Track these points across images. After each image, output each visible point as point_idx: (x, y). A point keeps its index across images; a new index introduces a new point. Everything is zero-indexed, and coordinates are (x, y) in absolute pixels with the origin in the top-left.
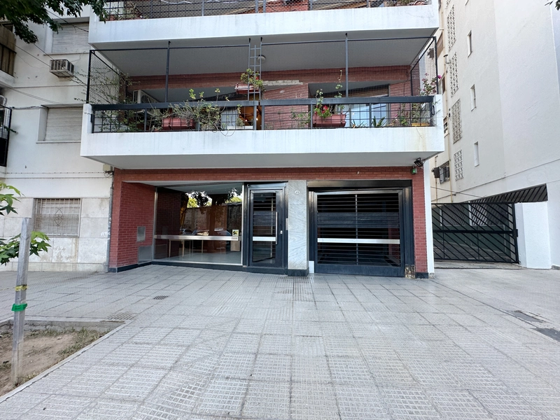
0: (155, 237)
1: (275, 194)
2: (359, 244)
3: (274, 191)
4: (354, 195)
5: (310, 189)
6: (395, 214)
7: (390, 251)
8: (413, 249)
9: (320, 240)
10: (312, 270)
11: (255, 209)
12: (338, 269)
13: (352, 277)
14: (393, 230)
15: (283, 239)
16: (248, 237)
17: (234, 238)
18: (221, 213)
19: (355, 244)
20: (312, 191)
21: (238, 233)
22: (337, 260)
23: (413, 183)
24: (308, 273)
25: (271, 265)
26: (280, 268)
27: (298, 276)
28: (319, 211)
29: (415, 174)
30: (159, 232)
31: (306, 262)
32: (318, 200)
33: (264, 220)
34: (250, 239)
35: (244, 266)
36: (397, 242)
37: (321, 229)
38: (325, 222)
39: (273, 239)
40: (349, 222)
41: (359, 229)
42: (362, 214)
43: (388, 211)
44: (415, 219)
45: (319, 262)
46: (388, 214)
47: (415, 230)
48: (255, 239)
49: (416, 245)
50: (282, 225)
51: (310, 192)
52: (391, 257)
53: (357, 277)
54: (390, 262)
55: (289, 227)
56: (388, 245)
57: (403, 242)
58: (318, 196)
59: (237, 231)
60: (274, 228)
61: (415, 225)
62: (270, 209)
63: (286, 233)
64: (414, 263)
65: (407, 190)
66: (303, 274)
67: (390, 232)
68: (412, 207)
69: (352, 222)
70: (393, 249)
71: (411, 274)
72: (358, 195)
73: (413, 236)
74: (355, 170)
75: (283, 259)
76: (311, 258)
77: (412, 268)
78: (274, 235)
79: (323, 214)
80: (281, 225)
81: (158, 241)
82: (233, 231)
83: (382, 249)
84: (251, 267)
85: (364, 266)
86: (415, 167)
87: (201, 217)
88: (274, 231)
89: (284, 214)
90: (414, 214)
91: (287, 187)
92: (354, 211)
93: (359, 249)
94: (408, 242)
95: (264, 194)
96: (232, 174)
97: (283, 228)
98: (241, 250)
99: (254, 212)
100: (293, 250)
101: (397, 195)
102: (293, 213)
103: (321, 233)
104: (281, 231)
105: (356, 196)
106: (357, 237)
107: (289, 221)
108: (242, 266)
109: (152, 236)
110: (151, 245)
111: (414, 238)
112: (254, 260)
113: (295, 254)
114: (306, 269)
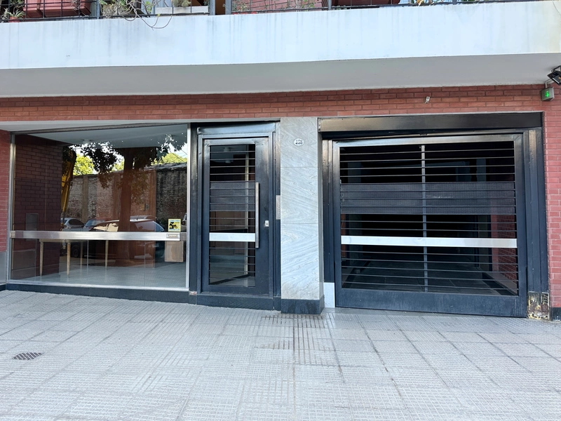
0: (12, 234)
1: (252, 147)
2: (430, 249)
3: (251, 141)
4: (417, 147)
5: (325, 136)
6: (507, 185)
7: (496, 263)
8: (547, 258)
9: (346, 240)
10: (330, 301)
11: (212, 178)
12: (386, 300)
13: (416, 317)
14: (501, 218)
15: (271, 238)
16: (200, 233)
17: (172, 236)
18: (144, 186)
19: (420, 249)
20: (328, 139)
21: (179, 226)
22: (382, 280)
23: (546, 119)
24: (323, 308)
25: (245, 291)
26: (264, 297)
27: (302, 313)
28: (344, 181)
29: (549, 100)
30: (19, 224)
31: (317, 284)
32: (342, 158)
33: (231, 198)
34: (204, 237)
35: (192, 293)
36: (512, 243)
37: (347, 217)
38: (356, 203)
39: (250, 238)
40: (407, 203)
41: (429, 218)
42: (436, 186)
43: (489, 179)
44: (549, 196)
45: (345, 286)
46: (493, 185)
47: (550, 219)
48: (214, 237)
49: (551, 252)
50: (269, 209)
51: (325, 142)
52: (496, 276)
53: (426, 317)
54: (495, 285)
55: (283, 213)
56: (490, 250)
57: (524, 243)
58: (343, 150)
59: (177, 222)
60: (252, 214)
61: (549, 208)
62: (243, 178)
63: (276, 225)
64: (547, 288)
65: (533, 135)
66: (311, 309)
67: (494, 222)
68: (544, 171)
69: (414, 203)
70: (501, 260)
71: (542, 311)
72: (428, 146)
73: (546, 231)
74: (422, 93)
75: (270, 278)
76: (328, 276)
77: (543, 299)
78: (251, 230)
79: (350, 187)
80: (266, 210)
81: (19, 243)
82: (170, 221)
83: (476, 259)
84: (206, 294)
85: (440, 295)
86: (550, 87)
87: (103, 195)
88: (252, 222)
89: (273, 187)
90: (549, 186)
91: (279, 132)
92: (419, 180)
93: (430, 258)
94: (533, 243)
95: (230, 147)
96: (167, 107)
97: (271, 216)
98: (185, 260)
99: (212, 184)
100: (292, 259)
101: (511, 144)
102: (291, 184)
103: (347, 225)
104: (267, 222)
105: (423, 147)
106: (425, 234)
107: (280, 200)
108: (187, 293)
109: (6, 232)
110: (5, 249)
111: (546, 237)
112: (212, 281)
113: (295, 267)
114: (318, 299)
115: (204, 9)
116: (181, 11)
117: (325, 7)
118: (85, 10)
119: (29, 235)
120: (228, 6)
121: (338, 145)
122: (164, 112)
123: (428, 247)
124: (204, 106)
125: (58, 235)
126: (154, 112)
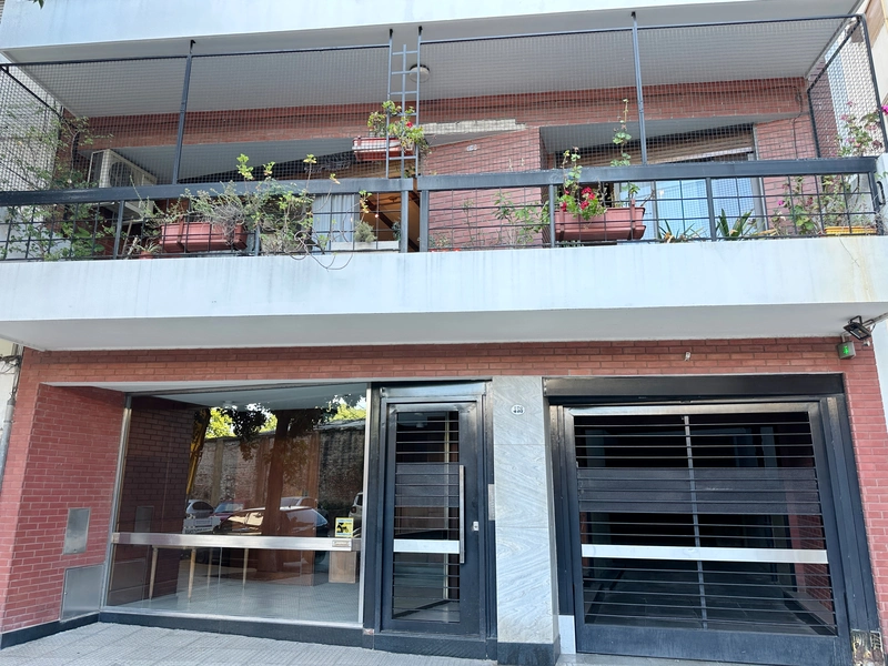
0: (115, 537)
1: (454, 415)
2: (707, 564)
3: (453, 407)
4: (678, 418)
5: (551, 400)
6: (803, 473)
7: (802, 585)
8: (871, 579)
9: (589, 551)
10: (568, 644)
11: (399, 459)
12: (649, 641)
14: (803, 519)
15: (483, 547)
16: (379, 540)
17: (341, 542)
19: (692, 564)
20: (557, 405)
21: (350, 527)
22: (640, 611)
23: (848, 383)
24: (558, 656)
25: (445, 629)
26: (472, 639)
27: (528, 663)
28: (583, 464)
29: (849, 358)
30: (125, 524)
31: (549, 618)
32: (577, 431)
33: (426, 487)
34: (386, 545)
35: (368, 631)
36: (819, 557)
37: (589, 516)
38: (602, 497)
39: (451, 547)
40: (671, 497)
41: (702, 518)
42: (708, 473)
43: (780, 463)
44: (864, 490)
45: (589, 620)
46: (787, 473)
47: (869, 521)
48: (402, 546)
49: (876, 570)
50: (478, 505)
51: (553, 408)
55: (499, 511)
56: (792, 565)
57: (837, 556)
58: (577, 419)
59: (348, 522)
60: (454, 512)
61: (867, 506)
62: (440, 459)
63: (489, 528)
64: (877, 624)
65: (832, 401)
66: (541, 657)
67: (793, 526)
69: (679, 497)
70: (810, 581)
71: (874, 659)
72: (693, 418)
73: (866, 539)
74: (680, 347)
75: (482, 610)
76: (565, 606)
77: (874, 641)
78: (453, 536)
79: (590, 472)
80: (475, 505)
81: (123, 551)
82: (338, 520)
83: (774, 579)
84: (387, 633)
85: (725, 633)
86: (848, 340)
88: (454, 524)
89: (483, 472)
90: (862, 475)
91: (490, 395)
92: (684, 464)
93: (707, 577)
94: (850, 557)
96: (341, 362)
97: (481, 515)
98: (358, 580)
99: (399, 467)
100: (513, 581)
101: (804, 416)
102: (509, 468)
103: (589, 528)
104: (476, 524)
105: (686, 419)
106: (697, 541)
107: (496, 492)
108: (361, 631)
109: (107, 535)
110: (102, 560)
111: (867, 547)
112: (396, 611)
113: (517, 593)
114: (552, 642)
115: (394, 244)
116: (365, 246)
117: (546, 243)
118: (240, 244)
119: (138, 539)
120: (423, 241)
121: (570, 414)
122: (337, 368)
123: (704, 562)
124: (391, 361)
125: (179, 540)
126: (324, 369)
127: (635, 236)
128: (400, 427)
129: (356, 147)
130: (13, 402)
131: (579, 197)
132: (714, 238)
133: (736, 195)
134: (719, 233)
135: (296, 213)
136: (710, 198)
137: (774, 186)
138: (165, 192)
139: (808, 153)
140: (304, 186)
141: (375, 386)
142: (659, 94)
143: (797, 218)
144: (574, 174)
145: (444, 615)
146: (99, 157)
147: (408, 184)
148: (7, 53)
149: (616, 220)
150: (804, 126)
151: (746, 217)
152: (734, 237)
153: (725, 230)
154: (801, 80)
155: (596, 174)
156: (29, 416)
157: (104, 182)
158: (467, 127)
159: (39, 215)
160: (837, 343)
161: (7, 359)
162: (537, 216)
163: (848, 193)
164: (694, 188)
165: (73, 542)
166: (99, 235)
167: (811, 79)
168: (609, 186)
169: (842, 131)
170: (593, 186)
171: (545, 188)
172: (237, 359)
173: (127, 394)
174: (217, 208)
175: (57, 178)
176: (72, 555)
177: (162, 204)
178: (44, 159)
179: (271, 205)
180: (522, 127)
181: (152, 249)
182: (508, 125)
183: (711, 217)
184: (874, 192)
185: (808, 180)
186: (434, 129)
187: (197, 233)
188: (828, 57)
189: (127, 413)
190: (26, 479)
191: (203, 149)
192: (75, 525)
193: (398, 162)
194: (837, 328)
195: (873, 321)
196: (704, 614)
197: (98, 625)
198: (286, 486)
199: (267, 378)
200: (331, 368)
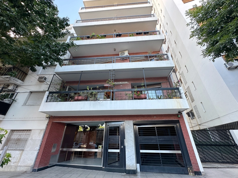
0: (61, 149)
1: (119, 127)
2: (161, 154)
4: (154, 127)
5: (134, 124)
6: (175, 137)
7: (178, 157)
8: (189, 156)
9: (141, 151)
10: (139, 170)
11: (110, 135)
13: (160, 174)
14: (176, 145)
15: (123, 151)
16: (106, 149)
17: (99, 150)
18: (93, 135)
19: (159, 154)
21: (101, 147)
22: (151, 163)
23: (180, 121)
24: (137, 172)
25: (117, 167)
26: (122, 169)
27: (132, 174)
28: (140, 135)
29: (179, 117)
30: (63, 147)
31: (135, 164)
32: (139, 130)
33: (114, 140)
36: (180, 152)
37: (141, 145)
38: (143, 141)
39: (118, 151)
40: (154, 141)
41: (159, 145)
42: (160, 137)
43: (171, 135)
44: (185, 140)
45: (142, 165)
46: (172, 137)
47: (187, 145)
48: (110, 151)
49: (189, 154)
50: (123, 143)
51: (135, 126)
52: (179, 161)
54: (180, 164)
55: (126, 144)
57: (183, 152)
58: (139, 128)
59: (101, 146)
60: (119, 144)
61: (186, 142)
62: (116, 135)
63: (124, 147)
64: (191, 165)
66: (134, 172)
67: (175, 146)
68: (182, 133)
69: (155, 141)
71: (192, 172)
72: (157, 127)
73: (187, 149)
74: (153, 116)
75: (123, 163)
76: (138, 162)
77: (191, 168)
78: (118, 149)
79: (141, 137)
80: (122, 143)
81: (62, 152)
82: (99, 146)
83: (173, 156)
84: (107, 168)
85: (166, 167)
86: (179, 114)
88: (119, 146)
89: (123, 137)
90: (184, 137)
92: (156, 135)
93: (161, 156)
95: (114, 127)
97: (123, 145)
98: (102, 157)
100: (129, 157)
101: (174, 127)
102: (128, 136)
103: (141, 147)
104: (122, 146)
106: (159, 149)
107: (125, 140)
108: (102, 167)
109: (59, 149)
110: (58, 154)
111: (187, 150)
112: (108, 163)
113: (129, 159)
114: (136, 169)
115: (110, 99)
116: (105, 100)
117: (132, 99)
118: (86, 99)
119: (65, 149)
120: (114, 99)
121: (137, 127)
124: (108, 118)
125: (72, 150)
127: (146, 98)
128: (110, 129)
129: (104, 85)
130: (47, 125)
131: (137, 92)
132: (157, 99)
133: (160, 93)
134: (158, 98)
135: (95, 95)
136: (156, 93)
137: (165, 91)
138: (76, 92)
139: (169, 87)
140: (96, 91)
141: (106, 122)
142: (147, 79)
143: (169, 96)
144: (136, 89)
145: (117, 164)
146: (67, 87)
147: (112, 91)
148: (55, 73)
149: (143, 96)
150: (168, 83)
151: (161, 96)
152: (160, 99)
153: (159, 98)
154: (167, 77)
155: (139, 90)
156: (50, 127)
157: (67, 90)
158: (121, 83)
159: (56, 95)
160: (177, 115)
161: (48, 118)
162: (131, 95)
163: (176, 93)
164: (153, 92)
165: (53, 150)
166: (65, 98)
167: (168, 77)
168: (141, 91)
169: (174, 84)
170: (139, 91)
171: (132, 91)
172: (84, 118)
173: (66, 123)
174: (83, 94)
175: (60, 90)
176: (53, 153)
177: (75, 93)
178: (59, 87)
179: (91, 94)
180: (128, 83)
181: (73, 100)
182: (127, 83)
183: (156, 96)
184: (179, 92)
185: (170, 91)
186: (116, 83)
187: (80, 98)
188: (170, 74)
189: (66, 127)
190: (47, 138)
191: (82, 86)
192: (54, 147)
193: (110, 88)
194: (177, 113)
195: (182, 111)
196: (162, 163)
197: (55, 167)
198: (91, 140)
199: (89, 121)
200: (99, 119)
